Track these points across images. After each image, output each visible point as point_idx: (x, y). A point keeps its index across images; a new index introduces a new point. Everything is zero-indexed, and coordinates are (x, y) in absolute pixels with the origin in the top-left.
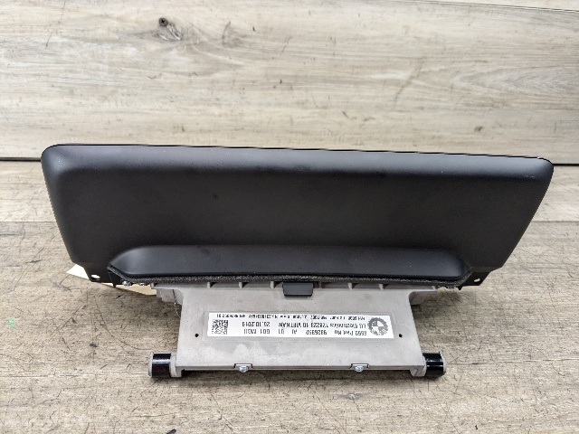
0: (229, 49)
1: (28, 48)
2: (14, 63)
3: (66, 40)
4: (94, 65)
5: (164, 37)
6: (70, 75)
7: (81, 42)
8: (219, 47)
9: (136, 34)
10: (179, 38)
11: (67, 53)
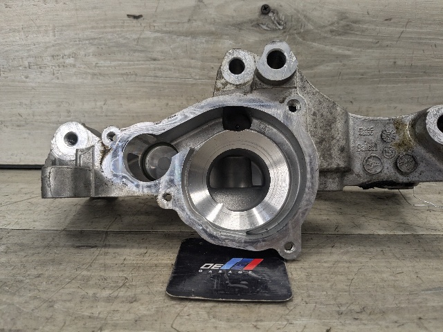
0: (337, 37)
1: (118, 45)
2: (102, 62)
3: (159, 35)
4: (185, 61)
5: (265, 27)
6: (160, 74)
7: (175, 37)
8: (326, 35)
9: (234, 25)
10: (281, 28)
11: (159, 49)
